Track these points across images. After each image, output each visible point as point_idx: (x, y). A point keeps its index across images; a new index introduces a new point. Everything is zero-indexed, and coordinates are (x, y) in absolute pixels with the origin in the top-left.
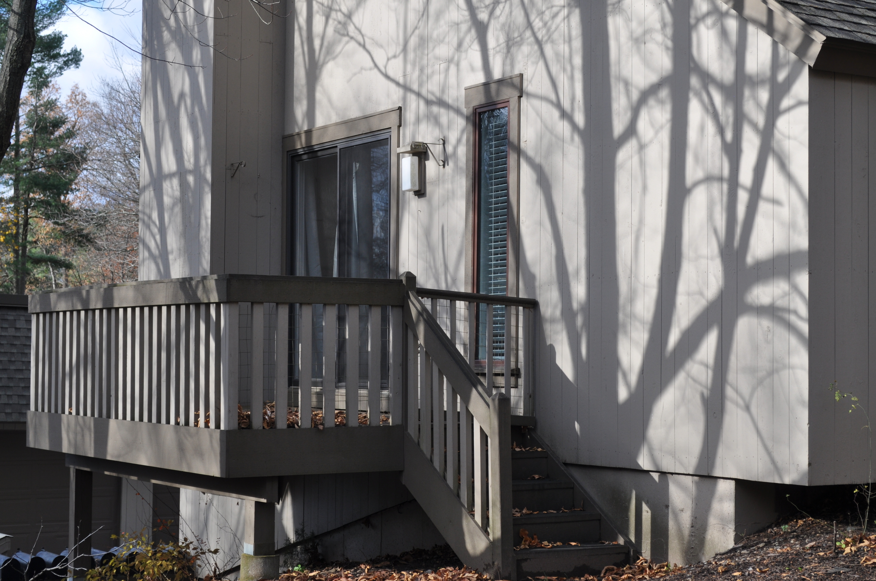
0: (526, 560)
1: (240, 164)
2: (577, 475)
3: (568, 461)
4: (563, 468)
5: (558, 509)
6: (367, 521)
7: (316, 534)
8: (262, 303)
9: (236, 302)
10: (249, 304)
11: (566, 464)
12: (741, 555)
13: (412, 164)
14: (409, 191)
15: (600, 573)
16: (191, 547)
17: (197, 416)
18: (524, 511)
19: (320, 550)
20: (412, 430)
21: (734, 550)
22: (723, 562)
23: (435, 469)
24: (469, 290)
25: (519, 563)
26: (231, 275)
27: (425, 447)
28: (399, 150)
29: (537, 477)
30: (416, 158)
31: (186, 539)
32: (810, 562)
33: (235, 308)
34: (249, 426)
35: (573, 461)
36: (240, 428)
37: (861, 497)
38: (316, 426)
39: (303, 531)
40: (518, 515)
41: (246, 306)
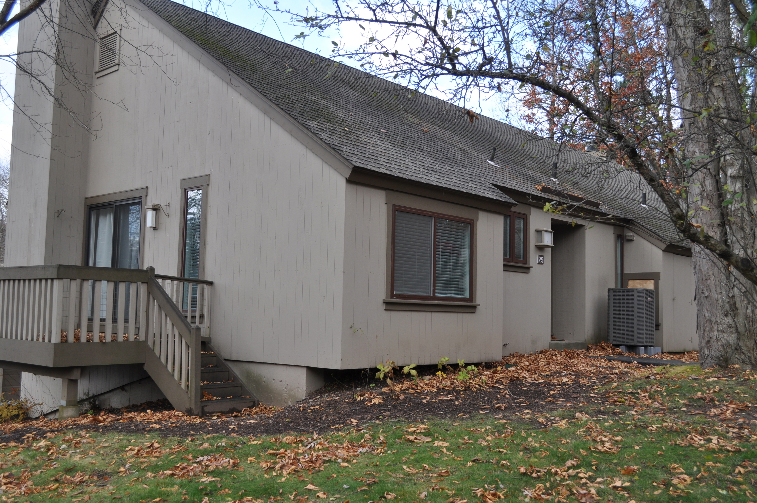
0: (206, 406)
1: (62, 210)
2: (230, 365)
3: (226, 358)
4: (224, 361)
5: (221, 381)
6: (122, 388)
7: (95, 394)
8: (75, 279)
9: (62, 279)
10: (69, 280)
11: (225, 360)
12: (309, 402)
13: (152, 214)
14: (150, 227)
15: (241, 411)
16: (29, 402)
17: (38, 336)
18: (205, 382)
19: (97, 403)
20: (150, 344)
21: (305, 399)
22: (302, 405)
23: (162, 363)
24: (179, 276)
25: (203, 407)
26: (60, 265)
27: (157, 352)
28: (146, 207)
29: (211, 366)
30: (154, 212)
31: (26, 398)
32: (342, 405)
33: (61, 282)
34: (66, 341)
35: (229, 358)
36: (62, 342)
37: (365, 375)
38: (101, 341)
39: (88, 393)
40: (202, 384)
41: (66, 281)
